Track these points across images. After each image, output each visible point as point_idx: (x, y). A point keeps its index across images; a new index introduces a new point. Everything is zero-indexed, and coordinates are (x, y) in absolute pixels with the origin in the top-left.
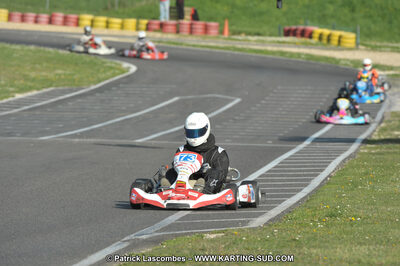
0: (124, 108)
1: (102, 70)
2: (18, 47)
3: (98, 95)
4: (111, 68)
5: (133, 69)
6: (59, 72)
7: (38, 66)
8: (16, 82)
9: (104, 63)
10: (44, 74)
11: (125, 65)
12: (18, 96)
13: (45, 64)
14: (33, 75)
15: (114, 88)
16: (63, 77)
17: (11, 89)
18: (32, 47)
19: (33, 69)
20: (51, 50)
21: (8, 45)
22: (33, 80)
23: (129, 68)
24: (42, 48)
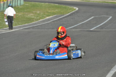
0: (79, 20)
1: (69, 9)
2: (43, 3)
3: (70, 17)
4: (71, 9)
5: (77, 9)
6: (57, 10)
7: (50, 9)
8: (46, 14)
9: (69, 7)
10: (53, 11)
11: (75, 8)
12: (48, 18)
13: (52, 8)
14: (50, 11)
15: (74, 15)
16: (58, 12)
17: (45, 16)
18: (47, 3)
19: (49, 10)
20: (52, 4)
21: (40, 3)
22: (50, 13)
23: (76, 9)
24: (50, 4)
